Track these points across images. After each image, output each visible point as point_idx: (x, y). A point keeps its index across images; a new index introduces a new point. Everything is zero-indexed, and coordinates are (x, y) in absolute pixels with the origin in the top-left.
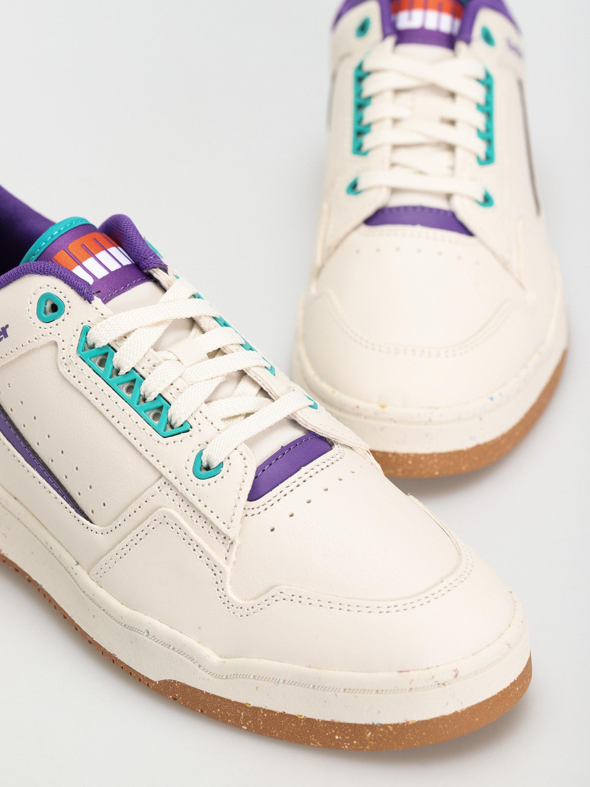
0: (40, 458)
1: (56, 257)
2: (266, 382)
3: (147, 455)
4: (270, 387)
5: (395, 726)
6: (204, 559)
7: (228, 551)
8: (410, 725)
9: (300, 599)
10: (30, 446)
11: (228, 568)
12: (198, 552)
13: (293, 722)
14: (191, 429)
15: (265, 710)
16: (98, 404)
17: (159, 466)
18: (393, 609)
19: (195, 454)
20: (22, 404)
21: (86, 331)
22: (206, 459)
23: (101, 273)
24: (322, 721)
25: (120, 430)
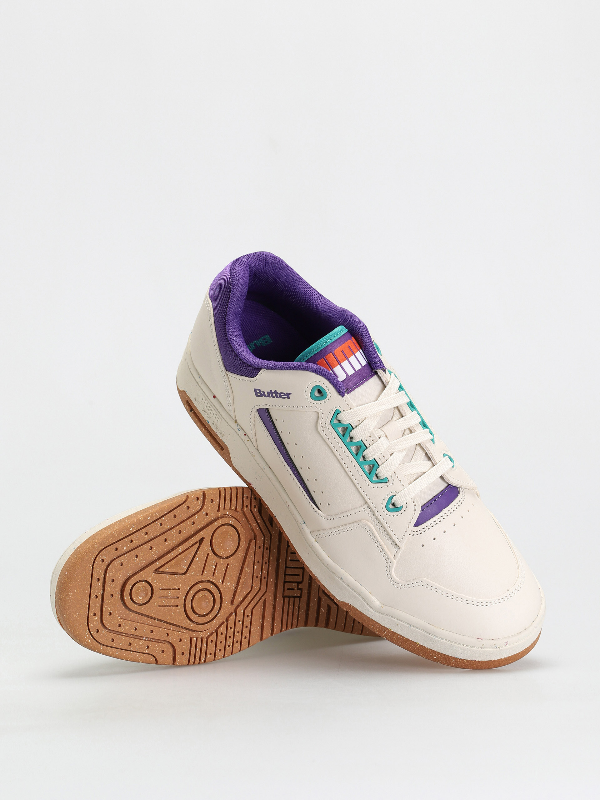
0: (294, 463)
1: (326, 357)
2: (431, 452)
3: (361, 490)
4: (432, 456)
5: (468, 661)
6: (382, 553)
7: (397, 552)
8: (476, 662)
9: (431, 588)
10: (289, 455)
11: (395, 562)
12: (380, 548)
13: (413, 644)
14: (388, 482)
15: (399, 635)
16: (337, 454)
17: (366, 498)
18: (480, 605)
19: (388, 497)
20: (290, 434)
21: (337, 413)
22: (394, 501)
23: (351, 372)
24: (429, 649)
25: (347, 472)
